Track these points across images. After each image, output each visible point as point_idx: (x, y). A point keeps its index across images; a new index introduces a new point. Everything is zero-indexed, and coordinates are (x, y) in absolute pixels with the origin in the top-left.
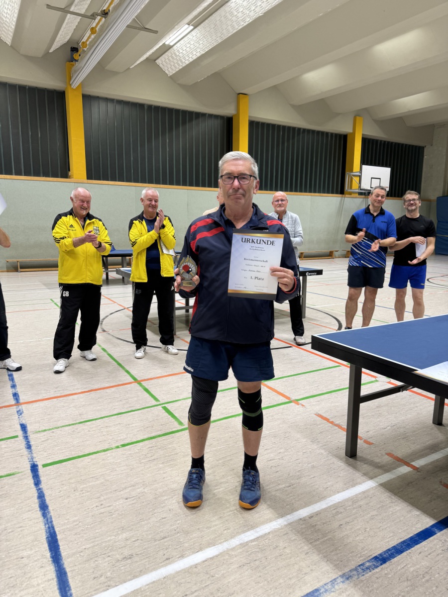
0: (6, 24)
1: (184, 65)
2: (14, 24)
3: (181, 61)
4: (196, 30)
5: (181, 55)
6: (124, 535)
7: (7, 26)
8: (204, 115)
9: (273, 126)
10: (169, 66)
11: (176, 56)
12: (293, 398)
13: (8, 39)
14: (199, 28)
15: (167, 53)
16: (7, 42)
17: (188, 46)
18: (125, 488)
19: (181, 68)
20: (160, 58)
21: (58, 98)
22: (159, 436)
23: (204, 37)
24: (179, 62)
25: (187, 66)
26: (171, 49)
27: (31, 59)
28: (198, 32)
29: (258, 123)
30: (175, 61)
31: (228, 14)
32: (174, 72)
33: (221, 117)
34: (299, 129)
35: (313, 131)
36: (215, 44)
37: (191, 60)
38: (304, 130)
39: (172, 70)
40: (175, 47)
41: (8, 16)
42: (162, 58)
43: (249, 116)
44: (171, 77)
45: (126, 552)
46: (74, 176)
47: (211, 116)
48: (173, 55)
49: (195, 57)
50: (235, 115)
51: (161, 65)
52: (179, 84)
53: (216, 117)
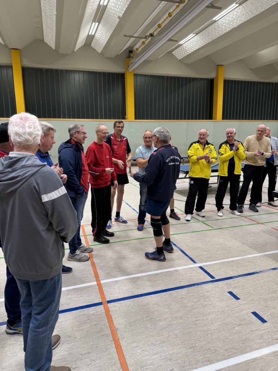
0: (100, 44)
1: (188, 54)
2: (105, 44)
3: (187, 52)
4: (197, 36)
5: (187, 49)
6: (206, 253)
7: (101, 44)
8: (197, 79)
9: (238, 81)
10: (179, 55)
11: (184, 49)
12: (260, 222)
13: (100, 50)
14: (198, 35)
15: (179, 48)
16: (99, 52)
17: (192, 44)
18: (200, 243)
19: (186, 55)
20: (175, 51)
21: (121, 77)
22: (205, 230)
23: (201, 39)
24: (186, 52)
25: (190, 54)
26: (182, 46)
27: (109, 59)
28: (198, 37)
29: (229, 81)
30: (183, 52)
31: (216, 27)
32: (182, 58)
33: (207, 79)
34: (254, 82)
35: (264, 83)
36: (208, 42)
37: (192, 51)
38: (258, 82)
39: (181, 56)
40: (184, 45)
41: (103, 40)
42: (176, 51)
43: (224, 78)
44: (180, 60)
45: (209, 256)
46: (129, 118)
47: (201, 79)
48: (182, 49)
49: (195, 50)
50: (215, 78)
51: (175, 54)
52: (184, 63)
53: (204, 79)
